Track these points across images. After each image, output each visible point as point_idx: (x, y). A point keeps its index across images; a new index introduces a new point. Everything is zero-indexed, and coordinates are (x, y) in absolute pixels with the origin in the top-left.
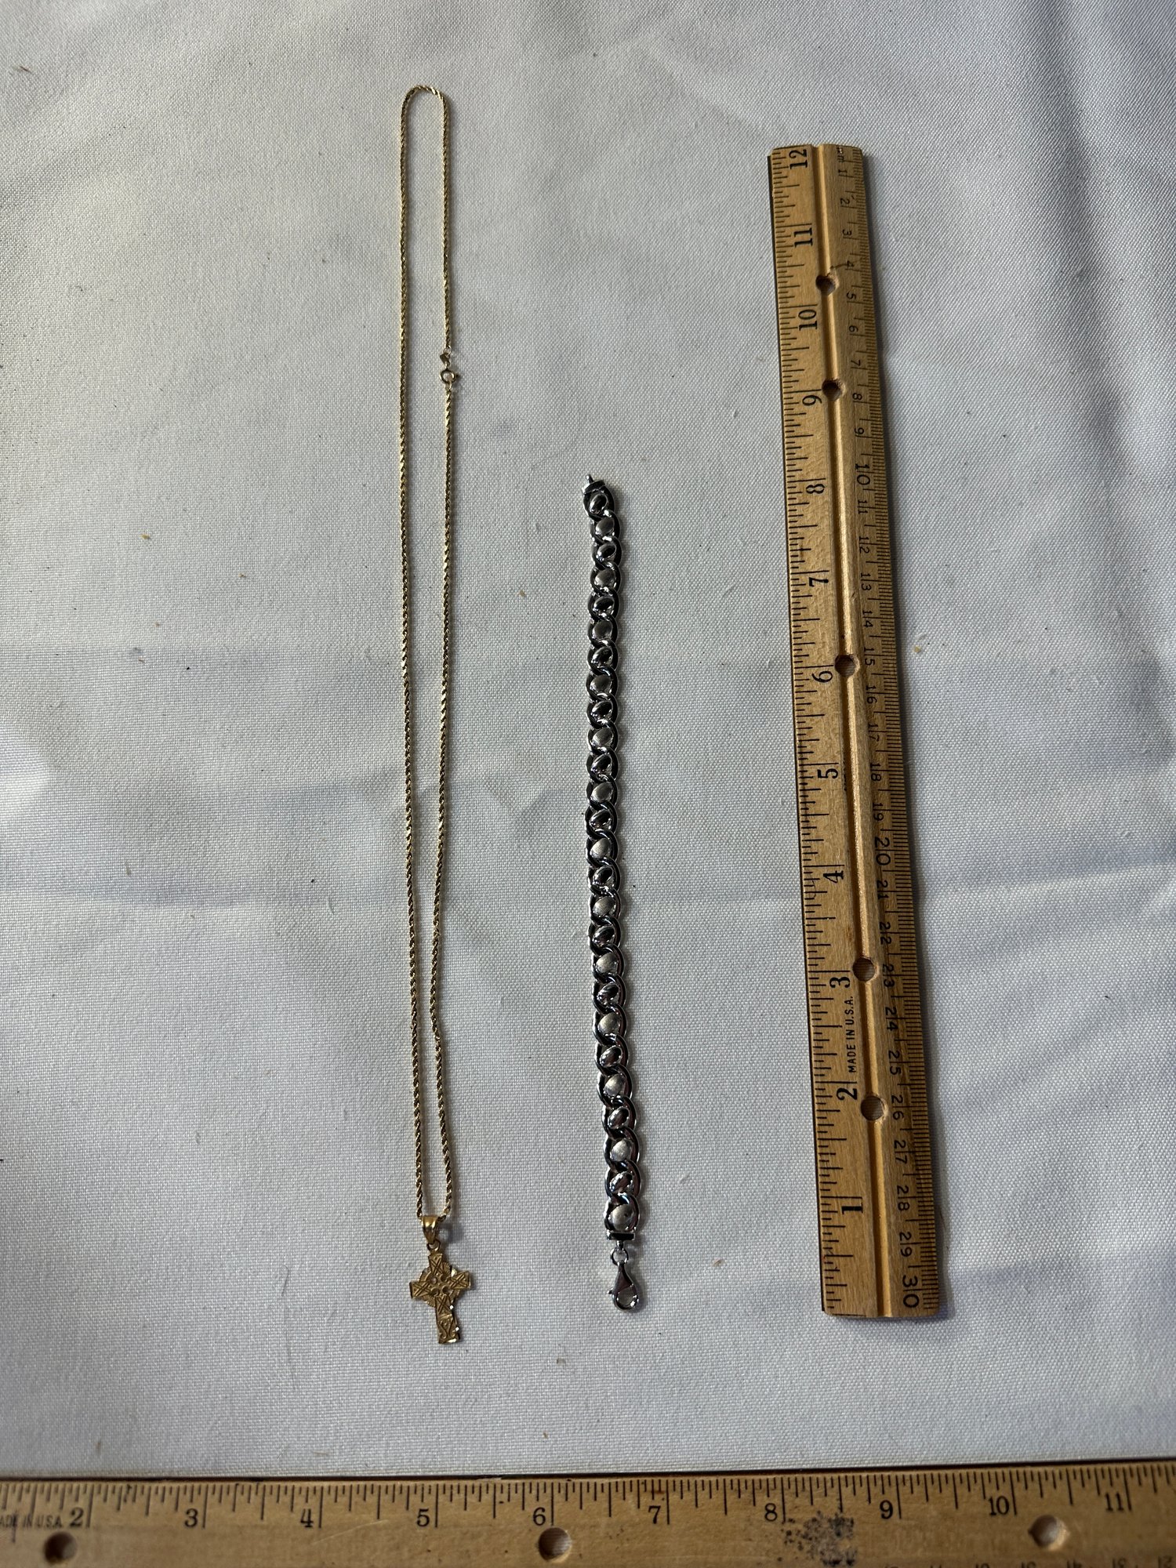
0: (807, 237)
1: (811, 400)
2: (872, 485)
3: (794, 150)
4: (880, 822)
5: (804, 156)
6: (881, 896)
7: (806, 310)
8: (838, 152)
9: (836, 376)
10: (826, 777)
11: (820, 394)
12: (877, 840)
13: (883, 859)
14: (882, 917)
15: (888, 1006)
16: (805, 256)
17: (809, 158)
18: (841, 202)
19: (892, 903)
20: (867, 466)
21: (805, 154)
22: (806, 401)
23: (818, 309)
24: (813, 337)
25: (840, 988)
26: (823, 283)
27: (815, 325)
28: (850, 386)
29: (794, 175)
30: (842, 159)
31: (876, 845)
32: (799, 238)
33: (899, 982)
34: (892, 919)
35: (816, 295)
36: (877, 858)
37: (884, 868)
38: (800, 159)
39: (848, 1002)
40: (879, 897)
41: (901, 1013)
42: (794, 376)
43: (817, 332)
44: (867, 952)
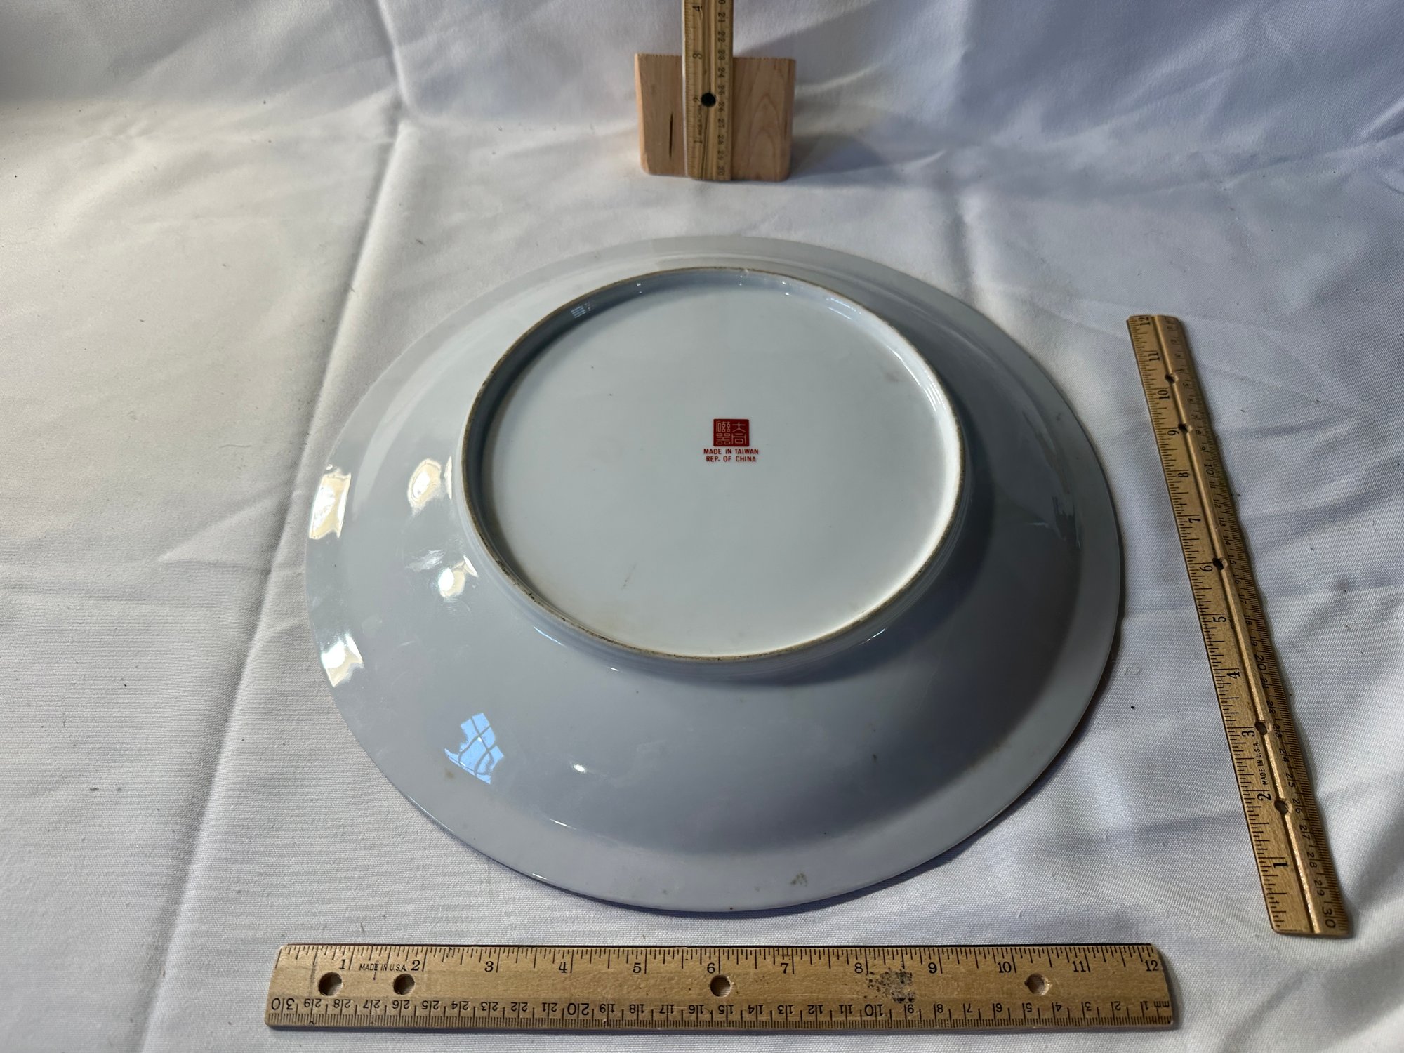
0: (1156, 357)
1: (1173, 433)
2: (1215, 475)
3: (1141, 318)
4: (1256, 647)
5: (1147, 320)
6: (1265, 687)
7: (1162, 390)
8: (1166, 320)
9: (1185, 421)
10: (1219, 621)
11: (1177, 430)
12: (1256, 657)
13: (1262, 667)
14: (1267, 698)
15: (1280, 747)
16: (1157, 365)
17: (1150, 321)
18: (1172, 342)
19: (1272, 691)
20: (1210, 466)
21: (1148, 319)
22: (1170, 433)
23: (1169, 390)
24: (1168, 403)
25: (1249, 737)
26: (1169, 378)
27: (1168, 397)
28: (1193, 426)
29: (1144, 328)
30: (1168, 322)
31: (1256, 659)
32: (1151, 357)
33: (1284, 735)
34: (1273, 700)
35: (1166, 384)
36: (1258, 666)
37: (1263, 671)
38: (1145, 321)
39: (1256, 745)
40: (1264, 687)
41: (1288, 751)
42: (1161, 421)
43: (1170, 400)
44: (1261, 717)
